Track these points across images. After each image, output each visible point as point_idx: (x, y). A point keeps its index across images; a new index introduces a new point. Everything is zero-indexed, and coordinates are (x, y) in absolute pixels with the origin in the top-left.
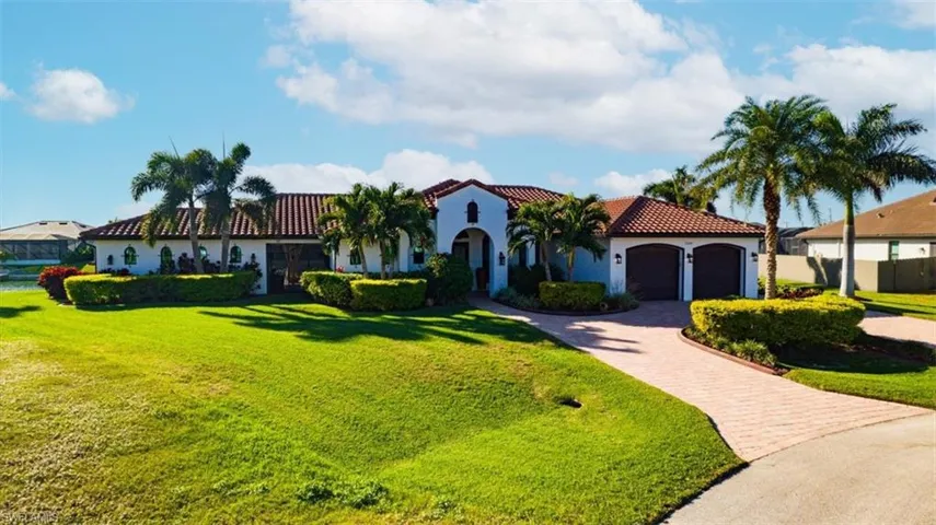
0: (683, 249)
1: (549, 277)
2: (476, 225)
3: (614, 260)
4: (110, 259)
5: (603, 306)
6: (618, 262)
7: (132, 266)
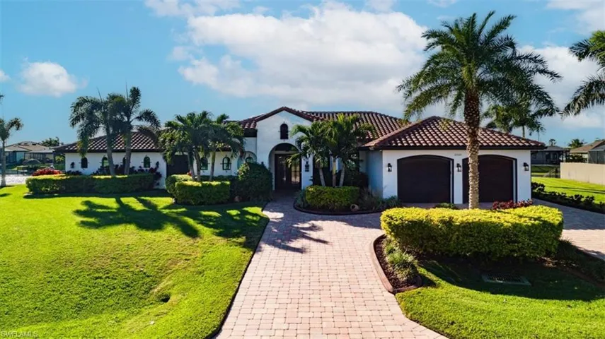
0: (453, 160)
1: (323, 182)
2: (286, 141)
3: (385, 169)
4: (73, 164)
5: (353, 207)
6: (389, 170)
7: (86, 169)
